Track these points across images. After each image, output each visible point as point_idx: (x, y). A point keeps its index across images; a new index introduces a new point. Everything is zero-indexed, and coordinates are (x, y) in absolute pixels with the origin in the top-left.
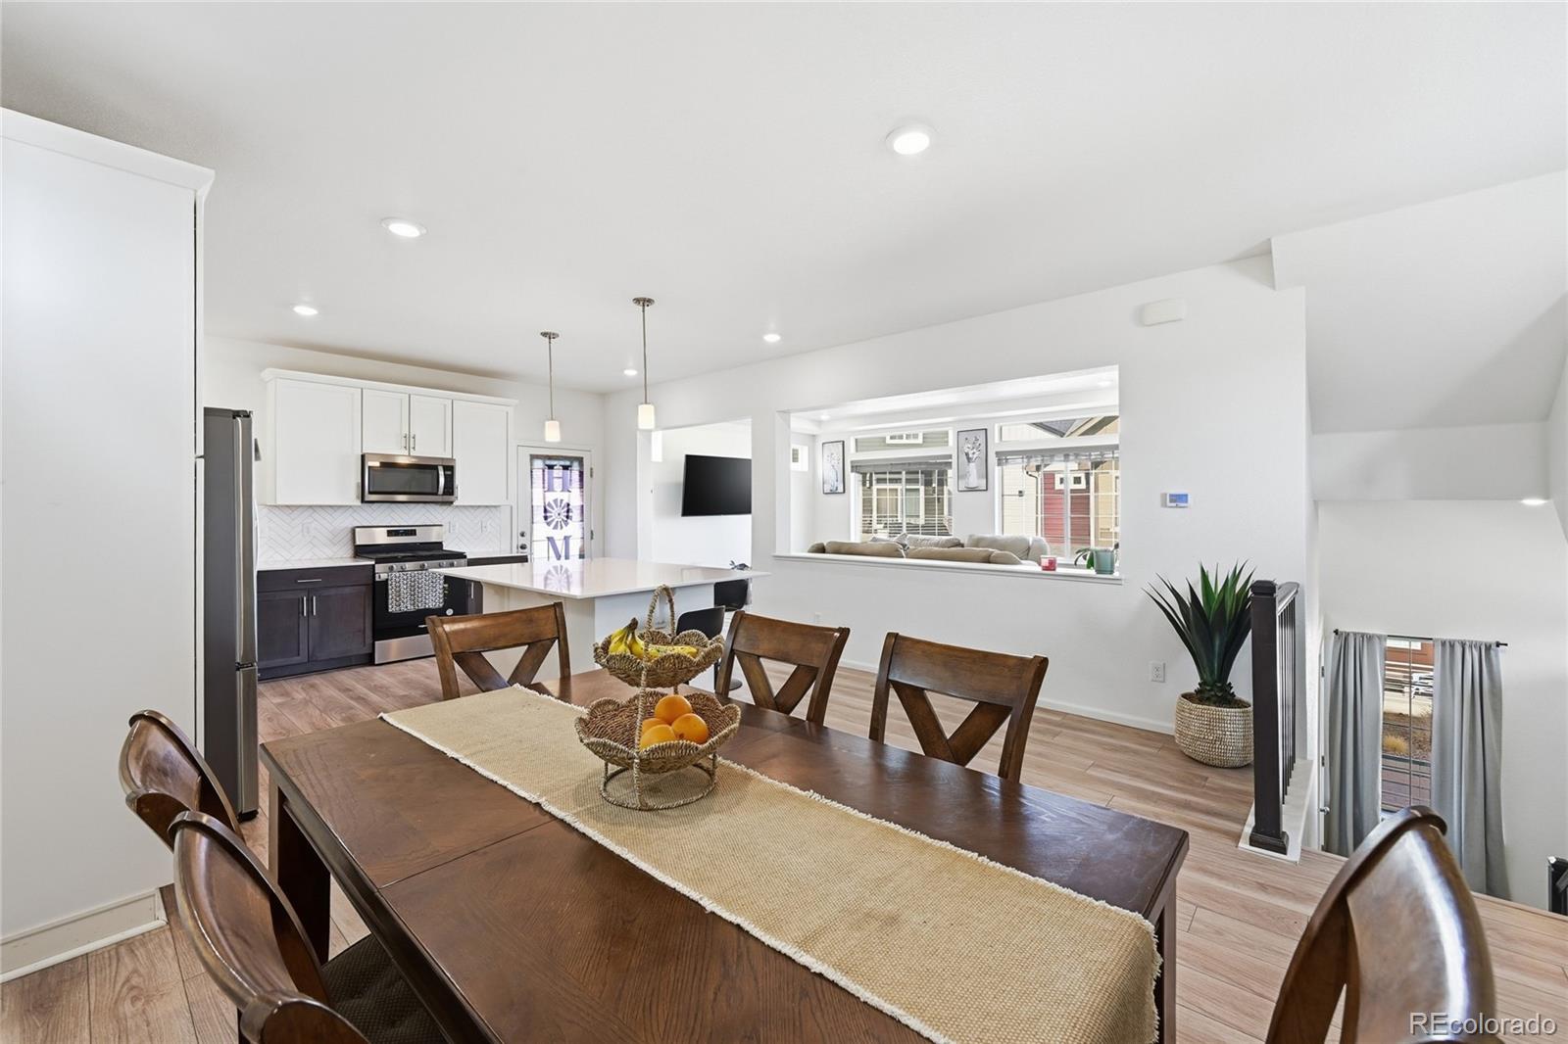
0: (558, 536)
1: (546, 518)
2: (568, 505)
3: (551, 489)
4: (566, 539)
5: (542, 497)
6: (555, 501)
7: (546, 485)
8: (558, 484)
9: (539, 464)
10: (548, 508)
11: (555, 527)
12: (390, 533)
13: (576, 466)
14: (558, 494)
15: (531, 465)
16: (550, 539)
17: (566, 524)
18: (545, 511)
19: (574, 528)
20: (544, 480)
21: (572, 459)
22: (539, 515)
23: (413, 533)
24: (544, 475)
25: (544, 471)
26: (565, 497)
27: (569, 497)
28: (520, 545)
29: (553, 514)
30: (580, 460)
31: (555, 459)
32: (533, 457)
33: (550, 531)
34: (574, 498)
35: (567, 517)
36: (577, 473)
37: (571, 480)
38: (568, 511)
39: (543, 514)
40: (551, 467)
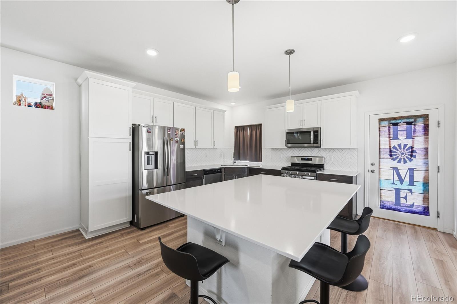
0: (403, 168)
1: (391, 156)
2: (412, 148)
3: (396, 137)
4: (411, 170)
5: (388, 143)
6: (400, 145)
7: (392, 136)
8: (402, 135)
9: (386, 123)
10: (392, 149)
11: (399, 162)
12: (302, 159)
13: (420, 121)
14: (403, 140)
15: (379, 124)
16: (396, 169)
17: (411, 160)
18: (391, 151)
19: (418, 163)
20: (389, 132)
21: (416, 117)
22: (386, 154)
23: (310, 159)
24: (389, 130)
25: (389, 127)
26: (409, 143)
27: (413, 143)
28: (370, 170)
29: (397, 153)
30: (426, 117)
31: (400, 119)
32: (380, 120)
33: (395, 164)
34: (419, 142)
35: (412, 156)
36: (422, 126)
37: (414, 131)
38: (412, 152)
39: (389, 153)
40: (396, 124)
